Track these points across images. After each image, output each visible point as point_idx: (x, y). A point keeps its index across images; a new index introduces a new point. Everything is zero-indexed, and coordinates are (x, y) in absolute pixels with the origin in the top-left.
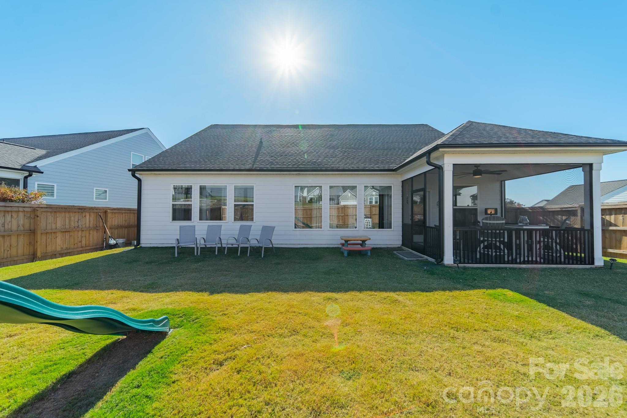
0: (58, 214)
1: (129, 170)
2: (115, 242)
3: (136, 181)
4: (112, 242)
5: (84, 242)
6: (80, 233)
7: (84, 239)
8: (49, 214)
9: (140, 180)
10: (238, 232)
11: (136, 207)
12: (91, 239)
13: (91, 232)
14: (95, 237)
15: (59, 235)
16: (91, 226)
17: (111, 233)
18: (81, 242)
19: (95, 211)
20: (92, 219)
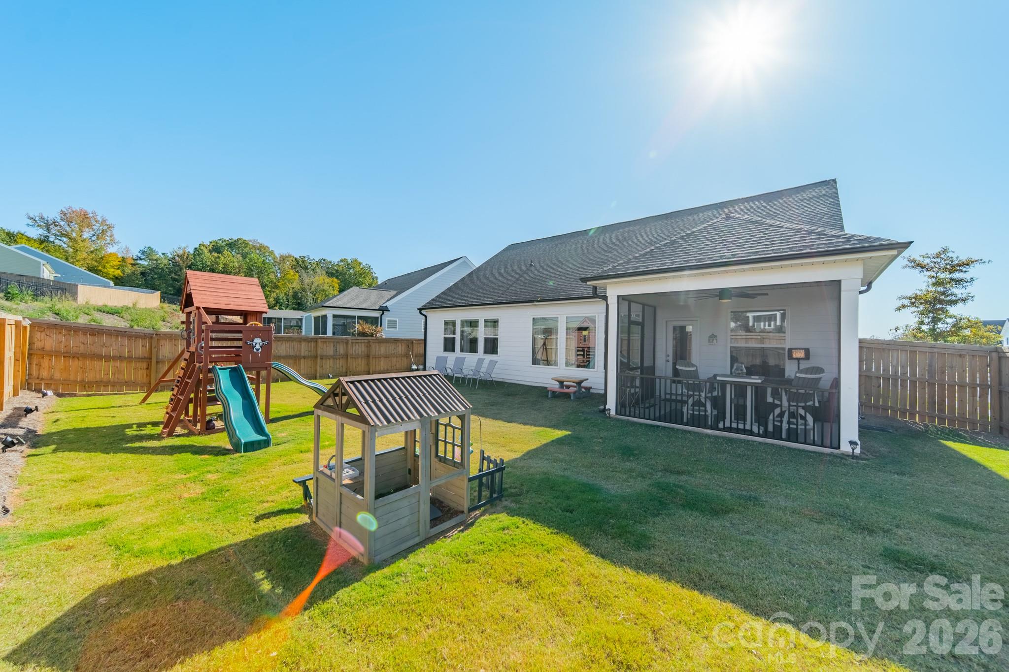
0: (382, 344)
1: (418, 309)
2: (416, 367)
3: (424, 317)
4: (414, 367)
5: (398, 366)
6: (395, 358)
7: (397, 363)
8: (377, 344)
9: (426, 317)
10: (475, 364)
11: (423, 338)
12: (403, 364)
13: (403, 358)
14: (404, 362)
15: (383, 359)
16: (403, 353)
17: (415, 360)
18: (396, 365)
19: (405, 342)
20: (403, 348)
